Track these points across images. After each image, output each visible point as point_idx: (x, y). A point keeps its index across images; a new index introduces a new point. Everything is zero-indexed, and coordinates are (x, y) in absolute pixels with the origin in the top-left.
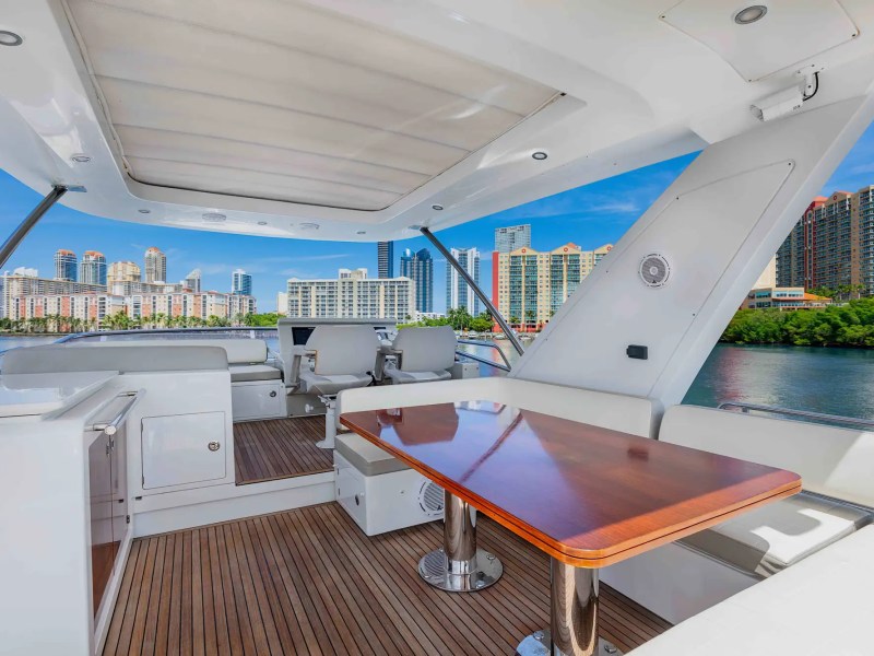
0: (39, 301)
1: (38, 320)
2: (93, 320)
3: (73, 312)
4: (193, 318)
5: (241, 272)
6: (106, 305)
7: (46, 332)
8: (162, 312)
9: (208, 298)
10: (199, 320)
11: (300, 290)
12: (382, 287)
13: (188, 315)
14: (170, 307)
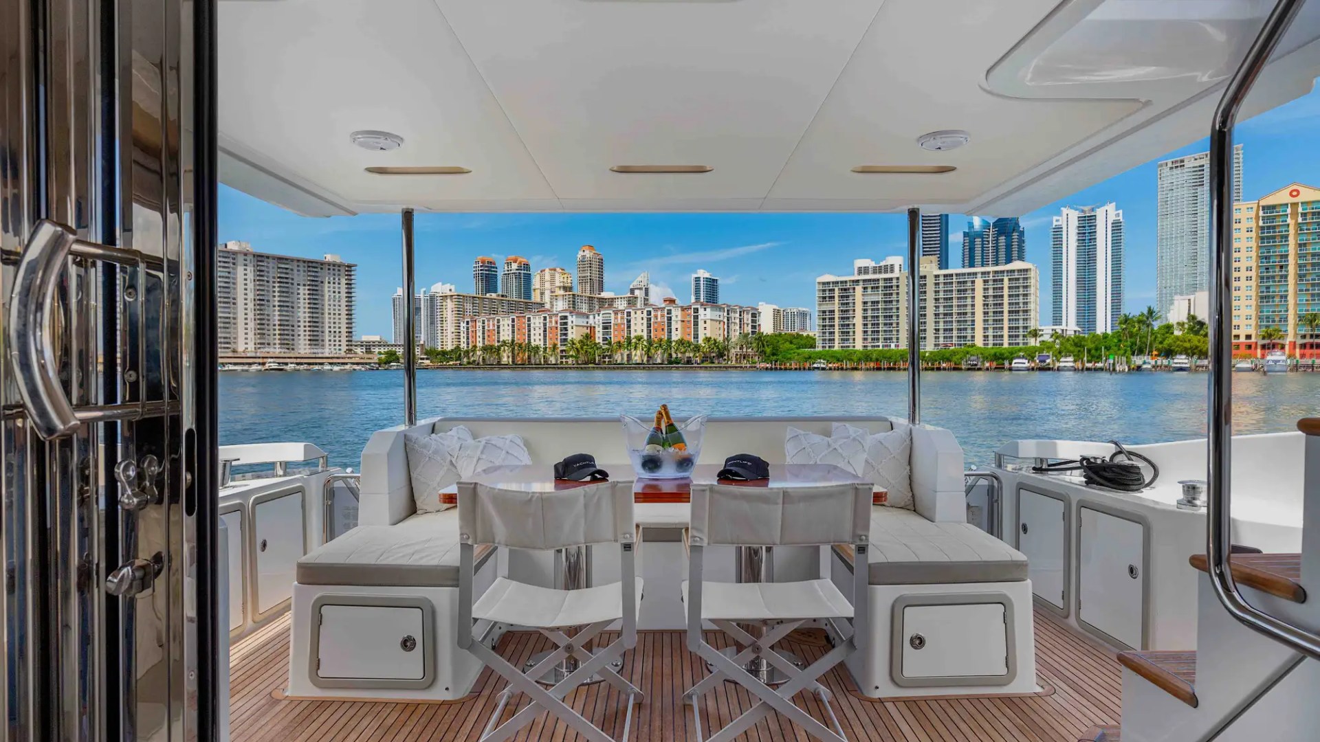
0: (491, 323)
1: (491, 347)
2: (555, 346)
3: (529, 336)
4: (681, 342)
5: (703, 274)
6: (569, 327)
7: (499, 363)
8: (639, 333)
9: (701, 311)
10: (689, 344)
11: (837, 294)
12: (979, 283)
13: (676, 336)
14: (649, 326)
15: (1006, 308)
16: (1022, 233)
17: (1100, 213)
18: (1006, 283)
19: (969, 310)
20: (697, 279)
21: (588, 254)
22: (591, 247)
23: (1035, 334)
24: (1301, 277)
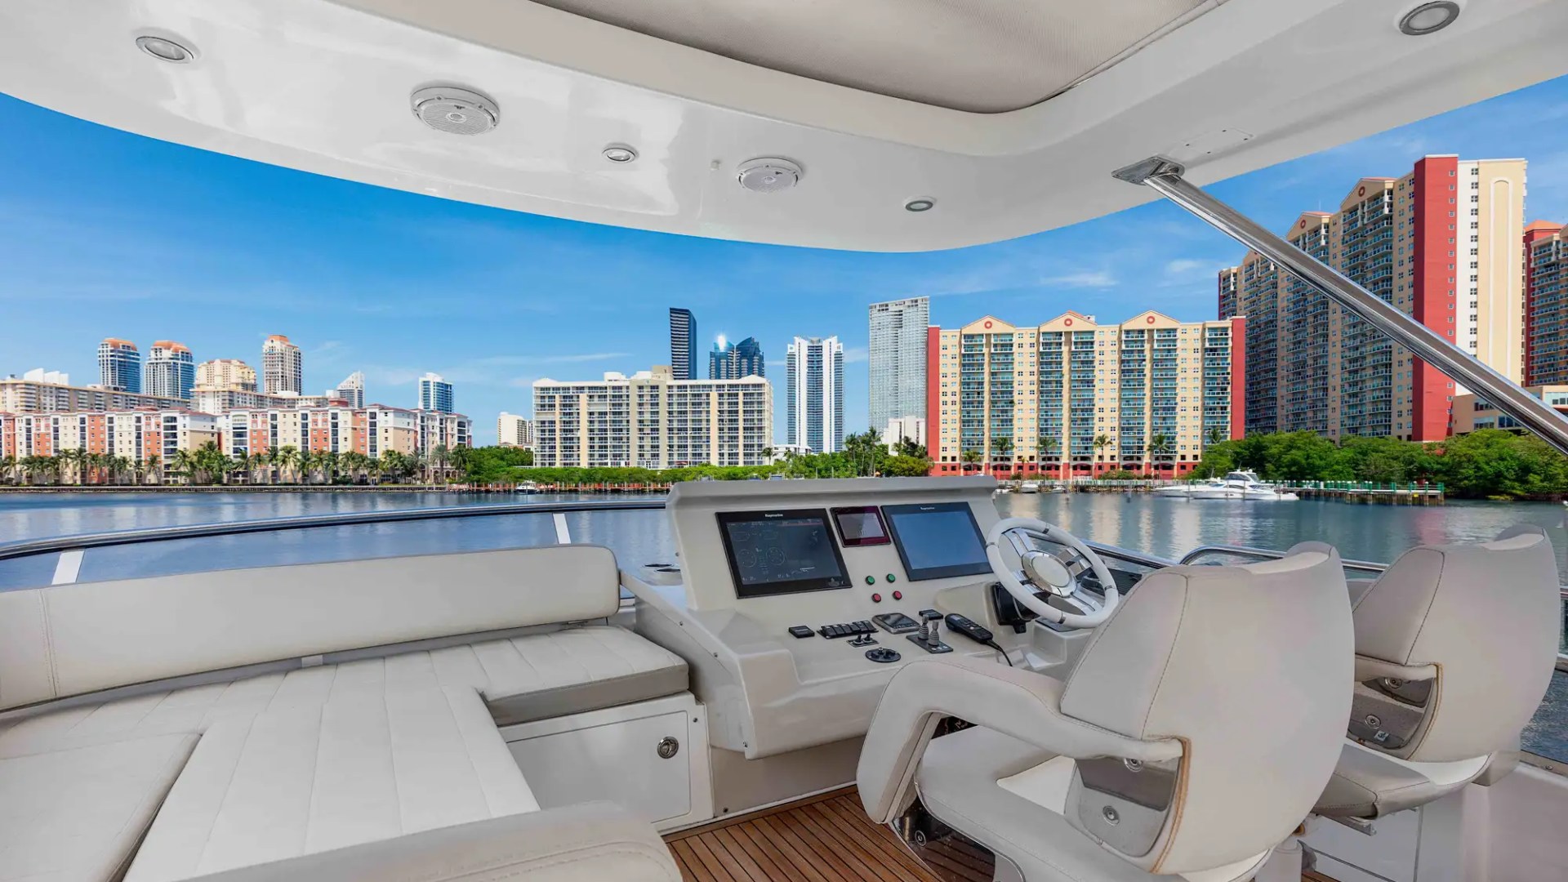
1: (41, 460)
2: (153, 460)
3: (111, 444)
4: (350, 456)
5: (434, 378)
6: (179, 432)
7: (57, 483)
8: (290, 443)
9: (380, 417)
10: (363, 458)
11: (557, 402)
12: (714, 395)
13: (344, 448)
14: (305, 433)
15: (741, 425)
16: (761, 358)
17: (825, 344)
18: (741, 398)
19: (704, 425)
20: (426, 384)
21: (278, 345)
22: (283, 338)
23: (768, 452)
24: (993, 403)
